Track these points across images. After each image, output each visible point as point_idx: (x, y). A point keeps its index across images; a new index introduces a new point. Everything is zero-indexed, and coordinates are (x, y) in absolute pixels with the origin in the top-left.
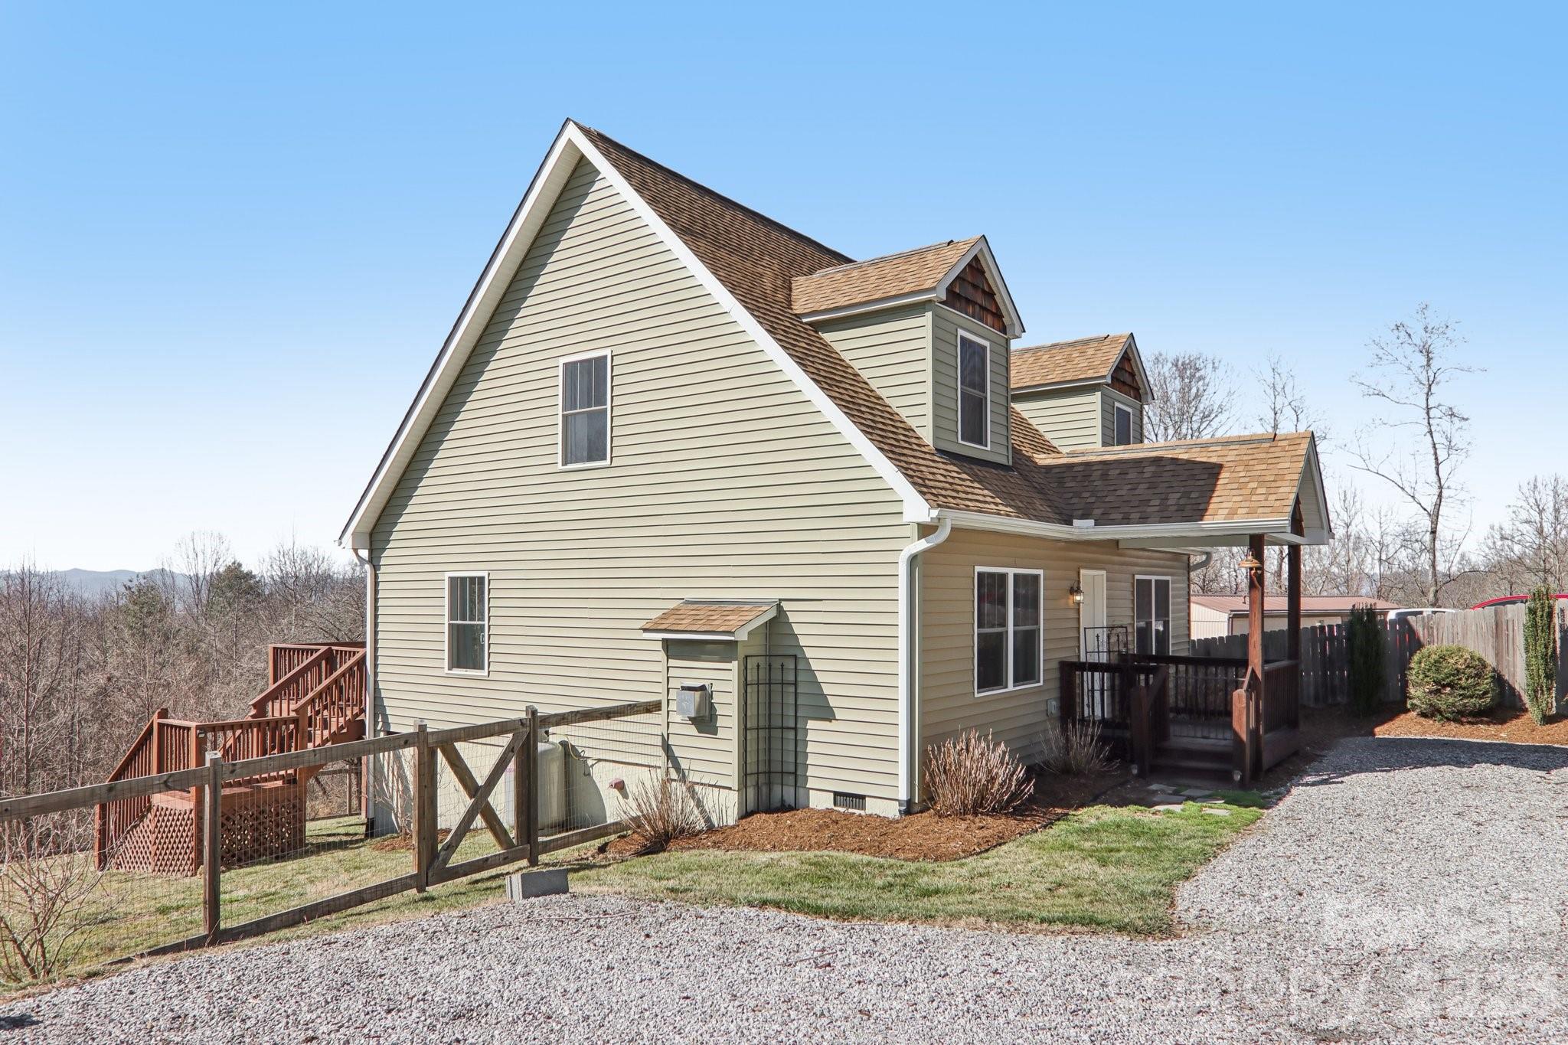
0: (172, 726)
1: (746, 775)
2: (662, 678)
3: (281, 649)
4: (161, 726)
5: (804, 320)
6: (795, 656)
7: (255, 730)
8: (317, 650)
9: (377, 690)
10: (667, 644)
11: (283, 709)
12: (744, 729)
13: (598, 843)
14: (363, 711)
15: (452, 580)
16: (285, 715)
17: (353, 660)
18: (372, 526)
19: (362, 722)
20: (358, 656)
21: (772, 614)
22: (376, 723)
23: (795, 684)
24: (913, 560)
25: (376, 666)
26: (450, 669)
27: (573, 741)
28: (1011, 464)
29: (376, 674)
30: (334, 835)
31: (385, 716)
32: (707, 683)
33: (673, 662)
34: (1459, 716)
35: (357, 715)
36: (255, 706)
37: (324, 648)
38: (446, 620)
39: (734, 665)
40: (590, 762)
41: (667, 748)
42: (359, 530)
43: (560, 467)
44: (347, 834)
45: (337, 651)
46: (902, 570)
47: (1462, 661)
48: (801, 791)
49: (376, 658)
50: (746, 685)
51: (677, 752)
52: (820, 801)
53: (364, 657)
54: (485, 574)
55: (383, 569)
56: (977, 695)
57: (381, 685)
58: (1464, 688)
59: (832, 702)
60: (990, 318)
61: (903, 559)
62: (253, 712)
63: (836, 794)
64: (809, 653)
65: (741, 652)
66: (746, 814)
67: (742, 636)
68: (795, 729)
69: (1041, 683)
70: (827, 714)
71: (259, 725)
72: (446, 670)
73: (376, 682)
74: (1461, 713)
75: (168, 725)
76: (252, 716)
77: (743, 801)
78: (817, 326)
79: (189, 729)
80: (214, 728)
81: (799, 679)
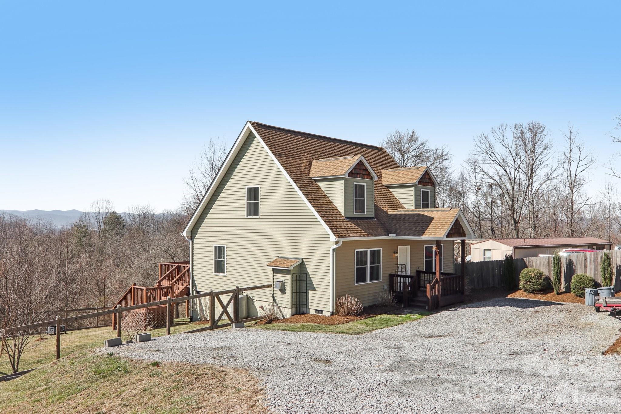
0: (138, 288)
1: (293, 305)
2: (272, 278)
3: (163, 264)
4: (134, 288)
5: (312, 179)
6: (306, 274)
7: (158, 290)
8: (174, 266)
9: (193, 278)
10: (273, 269)
11: (166, 284)
12: (293, 293)
13: (255, 322)
14: (189, 284)
15: (216, 247)
16: (168, 286)
17: (186, 269)
18: (191, 229)
19: (189, 288)
20: (187, 268)
21: (301, 262)
22: (193, 288)
23: (306, 281)
24: (334, 250)
25: (193, 271)
26: (215, 273)
27: (249, 295)
28: (374, 217)
29: (193, 273)
30: (180, 322)
31: (196, 286)
32: (283, 280)
33: (275, 274)
34: (533, 292)
35: (187, 286)
36: (158, 282)
37: (177, 265)
38: (214, 259)
39: (290, 276)
40: (254, 301)
41: (273, 297)
42: (188, 230)
43: (246, 217)
44: (183, 321)
45: (181, 266)
46: (331, 252)
47: (533, 274)
48: (308, 309)
49: (193, 269)
50: (293, 281)
51: (276, 298)
52: (312, 312)
53: (189, 268)
54: (225, 246)
55: (195, 242)
56: (355, 284)
57: (194, 277)
58: (533, 283)
59: (315, 286)
60: (366, 177)
61: (331, 249)
62: (158, 284)
63: (316, 310)
64: (310, 273)
65: (292, 272)
66: (293, 315)
67: (292, 268)
68: (306, 293)
69: (381, 280)
70: (314, 289)
71: (159, 288)
72: (214, 273)
73: (193, 276)
74: (533, 290)
75: (136, 288)
76: (158, 286)
77: (292, 312)
78: (316, 181)
79: (143, 289)
80: (150, 289)
81: (307, 279)
